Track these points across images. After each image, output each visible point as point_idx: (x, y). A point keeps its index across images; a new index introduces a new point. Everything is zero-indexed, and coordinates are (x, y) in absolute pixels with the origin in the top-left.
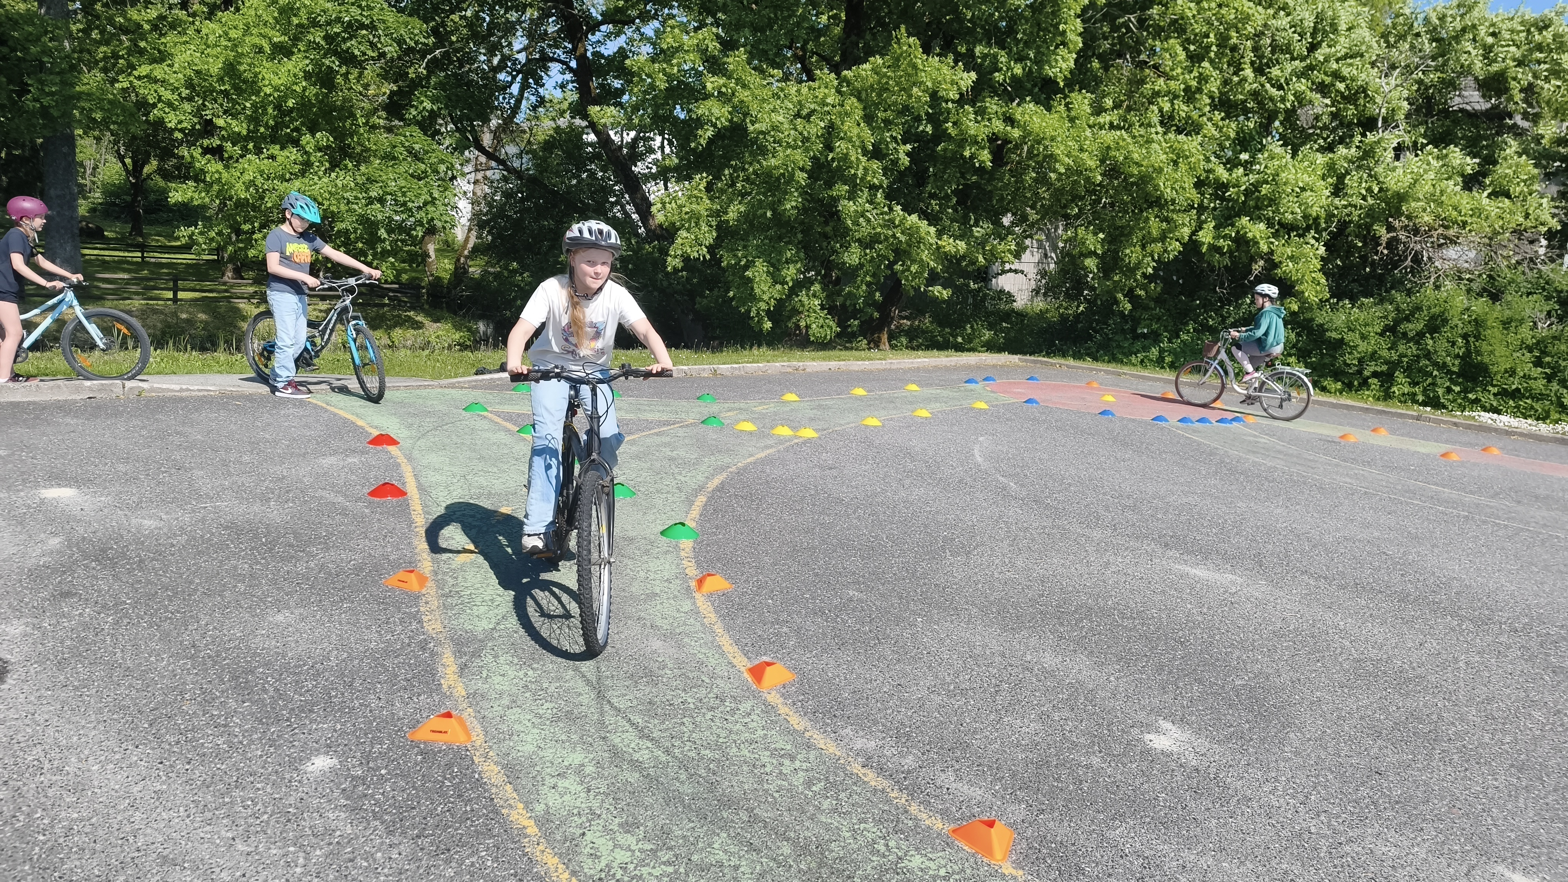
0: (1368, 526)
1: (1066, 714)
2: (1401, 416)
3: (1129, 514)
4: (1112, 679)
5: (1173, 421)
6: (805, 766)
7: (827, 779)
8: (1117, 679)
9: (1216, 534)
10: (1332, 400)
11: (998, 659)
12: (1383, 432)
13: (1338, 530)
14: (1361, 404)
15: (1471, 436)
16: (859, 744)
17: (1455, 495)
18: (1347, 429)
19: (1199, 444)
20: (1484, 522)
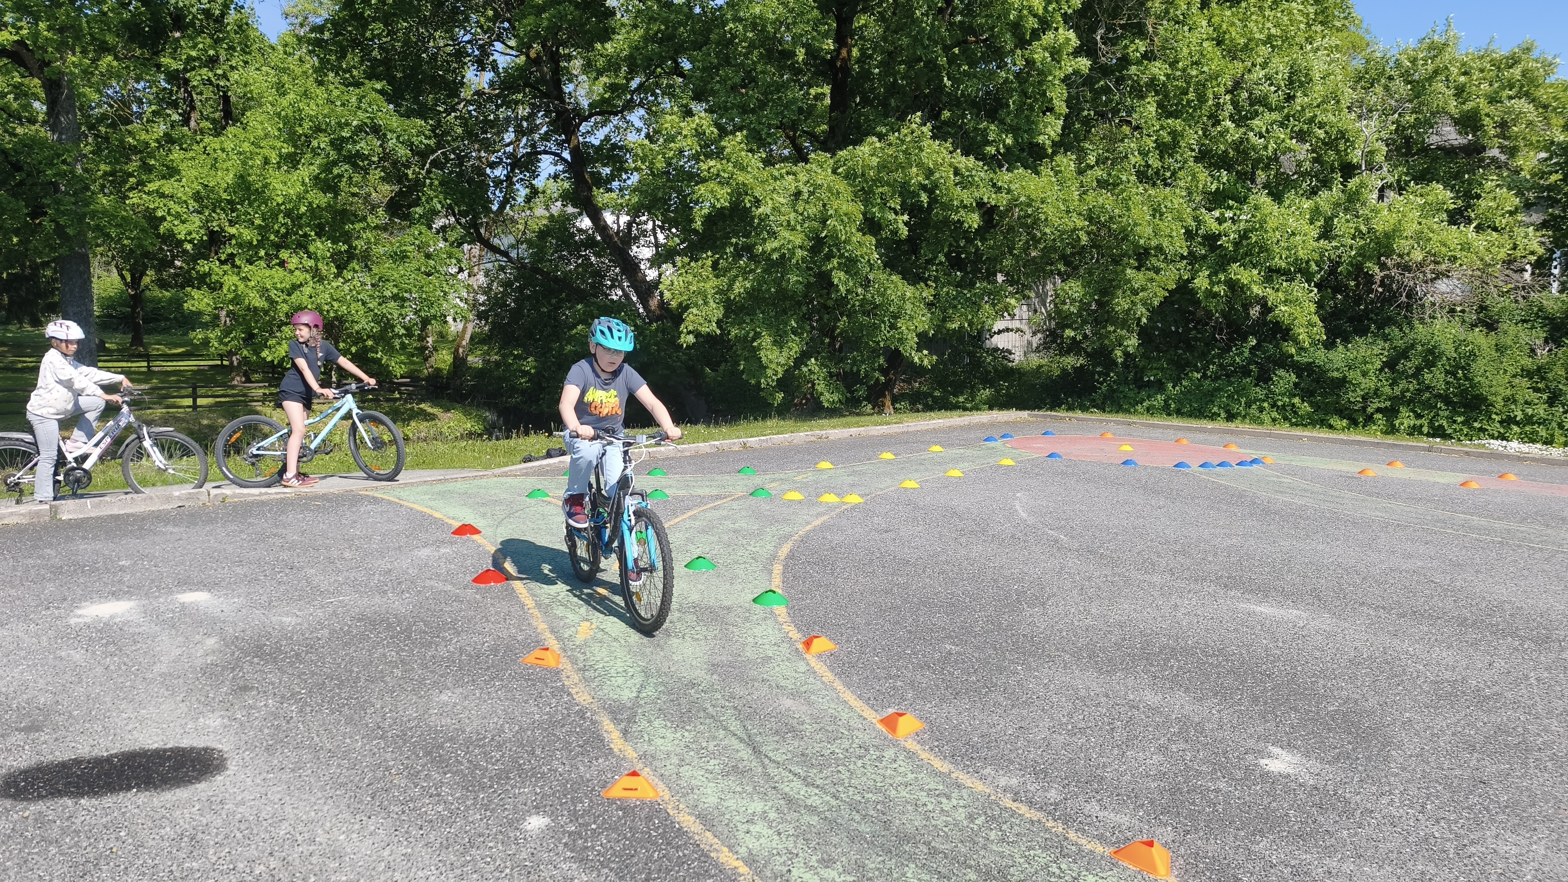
0: (1410, 556)
1: (1183, 746)
2: (1413, 448)
3: (1180, 558)
4: (1214, 712)
5: (1195, 467)
6: (962, 803)
7: (985, 813)
8: (1219, 711)
9: (1269, 573)
10: (1342, 436)
11: (1103, 699)
12: (1399, 465)
13: (1382, 562)
14: (1372, 439)
15: (1484, 464)
16: (1003, 781)
17: (1483, 522)
18: (1363, 465)
19: (1226, 488)
20: (1519, 546)
